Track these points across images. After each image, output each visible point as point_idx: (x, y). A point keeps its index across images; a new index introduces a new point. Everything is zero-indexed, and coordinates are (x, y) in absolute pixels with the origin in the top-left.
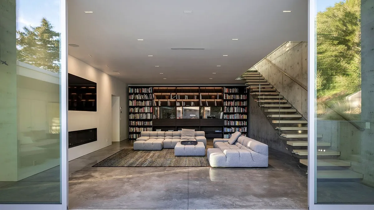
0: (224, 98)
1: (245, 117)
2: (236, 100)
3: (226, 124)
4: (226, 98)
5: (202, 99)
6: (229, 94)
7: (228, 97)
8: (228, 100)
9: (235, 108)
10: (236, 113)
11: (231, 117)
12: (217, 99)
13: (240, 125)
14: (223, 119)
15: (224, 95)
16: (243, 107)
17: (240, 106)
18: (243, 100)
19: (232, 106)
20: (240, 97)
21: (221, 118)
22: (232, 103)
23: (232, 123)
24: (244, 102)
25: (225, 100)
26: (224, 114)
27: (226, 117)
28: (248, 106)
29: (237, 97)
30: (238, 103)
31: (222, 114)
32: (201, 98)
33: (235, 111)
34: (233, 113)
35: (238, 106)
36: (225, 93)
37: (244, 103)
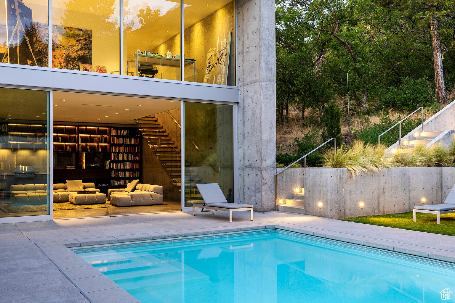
0: (112, 142)
1: (137, 166)
2: (126, 145)
3: (113, 175)
4: (113, 141)
5: (82, 142)
6: (118, 137)
7: (117, 141)
8: (116, 145)
9: (125, 155)
10: (126, 161)
11: (120, 166)
12: (102, 143)
13: (131, 176)
14: (110, 170)
15: (111, 138)
16: (135, 154)
17: (131, 153)
18: (135, 145)
19: (121, 153)
20: (131, 140)
21: (106, 168)
22: (122, 149)
23: (122, 174)
24: (136, 147)
25: (112, 145)
26: (111, 162)
27: (113, 166)
28: (140, 153)
29: (128, 141)
30: (128, 149)
31: (108, 162)
32: (80, 141)
33: (125, 159)
34: (123, 161)
35: (128, 152)
36: (113, 136)
37: (136, 149)
